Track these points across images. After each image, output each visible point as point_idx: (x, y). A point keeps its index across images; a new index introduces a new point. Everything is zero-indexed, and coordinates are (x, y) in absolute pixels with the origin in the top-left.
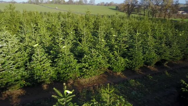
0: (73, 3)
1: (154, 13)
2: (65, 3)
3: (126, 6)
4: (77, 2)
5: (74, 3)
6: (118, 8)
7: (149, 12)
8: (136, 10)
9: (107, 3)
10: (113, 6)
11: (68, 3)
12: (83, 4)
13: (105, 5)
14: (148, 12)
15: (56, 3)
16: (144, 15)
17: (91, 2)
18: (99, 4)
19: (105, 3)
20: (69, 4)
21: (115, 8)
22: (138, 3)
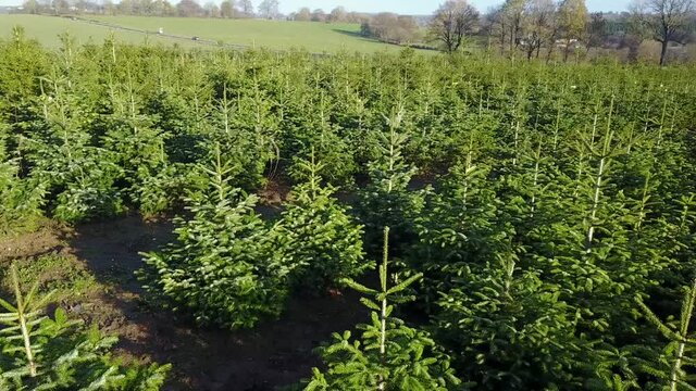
0: (200, 10)
5: (206, 13)
6: (368, 30)
9: (319, 12)
17: (265, 7)
21: (357, 28)
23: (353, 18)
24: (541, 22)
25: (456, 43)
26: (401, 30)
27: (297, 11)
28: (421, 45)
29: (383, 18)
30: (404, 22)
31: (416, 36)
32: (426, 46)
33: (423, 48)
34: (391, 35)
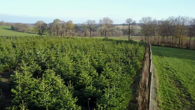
1: (62, 34)
23: (8, 24)
24: (63, 27)
25: (42, 32)
26: (24, 28)
28: (31, 32)
29: (18, 24)
30: (25, 26)
31: (29, 30)
32: (33, 32)
33: (32, 33)
34: (21, 29)
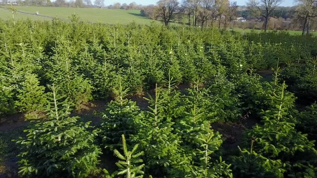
0: (65, 4)
1: (204, 21)
2: (51, 5)
3: (161, 10)
4: (73, 2)
5: (68, 5)
6: (144, 13)
7: (196, 20)
8: (176, 16)
9: (125, 5)
10: (135, 9)
11: (56, 5)
12: (84, 6)
13: (122, 8)
14: (194, 19)
15: (33, 4)
16: (189, 24)
17: (97, 2)
18: (111, 6)
19: (121, 4)
20: (58, 6)
21: (139, 12)
22: (179, 5)
27: (113, 4)
